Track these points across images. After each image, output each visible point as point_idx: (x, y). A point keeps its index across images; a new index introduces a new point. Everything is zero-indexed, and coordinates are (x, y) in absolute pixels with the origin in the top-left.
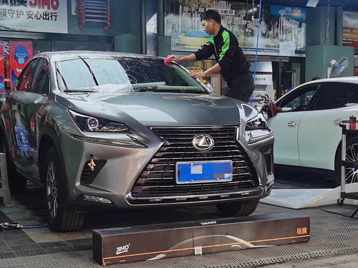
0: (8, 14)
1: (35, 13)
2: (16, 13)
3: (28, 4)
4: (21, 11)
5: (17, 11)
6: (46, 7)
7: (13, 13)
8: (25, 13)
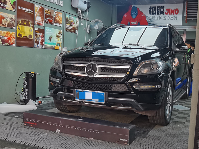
0: (155, 19)
1: (167, 17)
2: (159, 18)
3: (164, 13)
4: (161, 17)
5: (160, 17)
6: (172, 14)
7: (158, 18)
8: (163, 18)
